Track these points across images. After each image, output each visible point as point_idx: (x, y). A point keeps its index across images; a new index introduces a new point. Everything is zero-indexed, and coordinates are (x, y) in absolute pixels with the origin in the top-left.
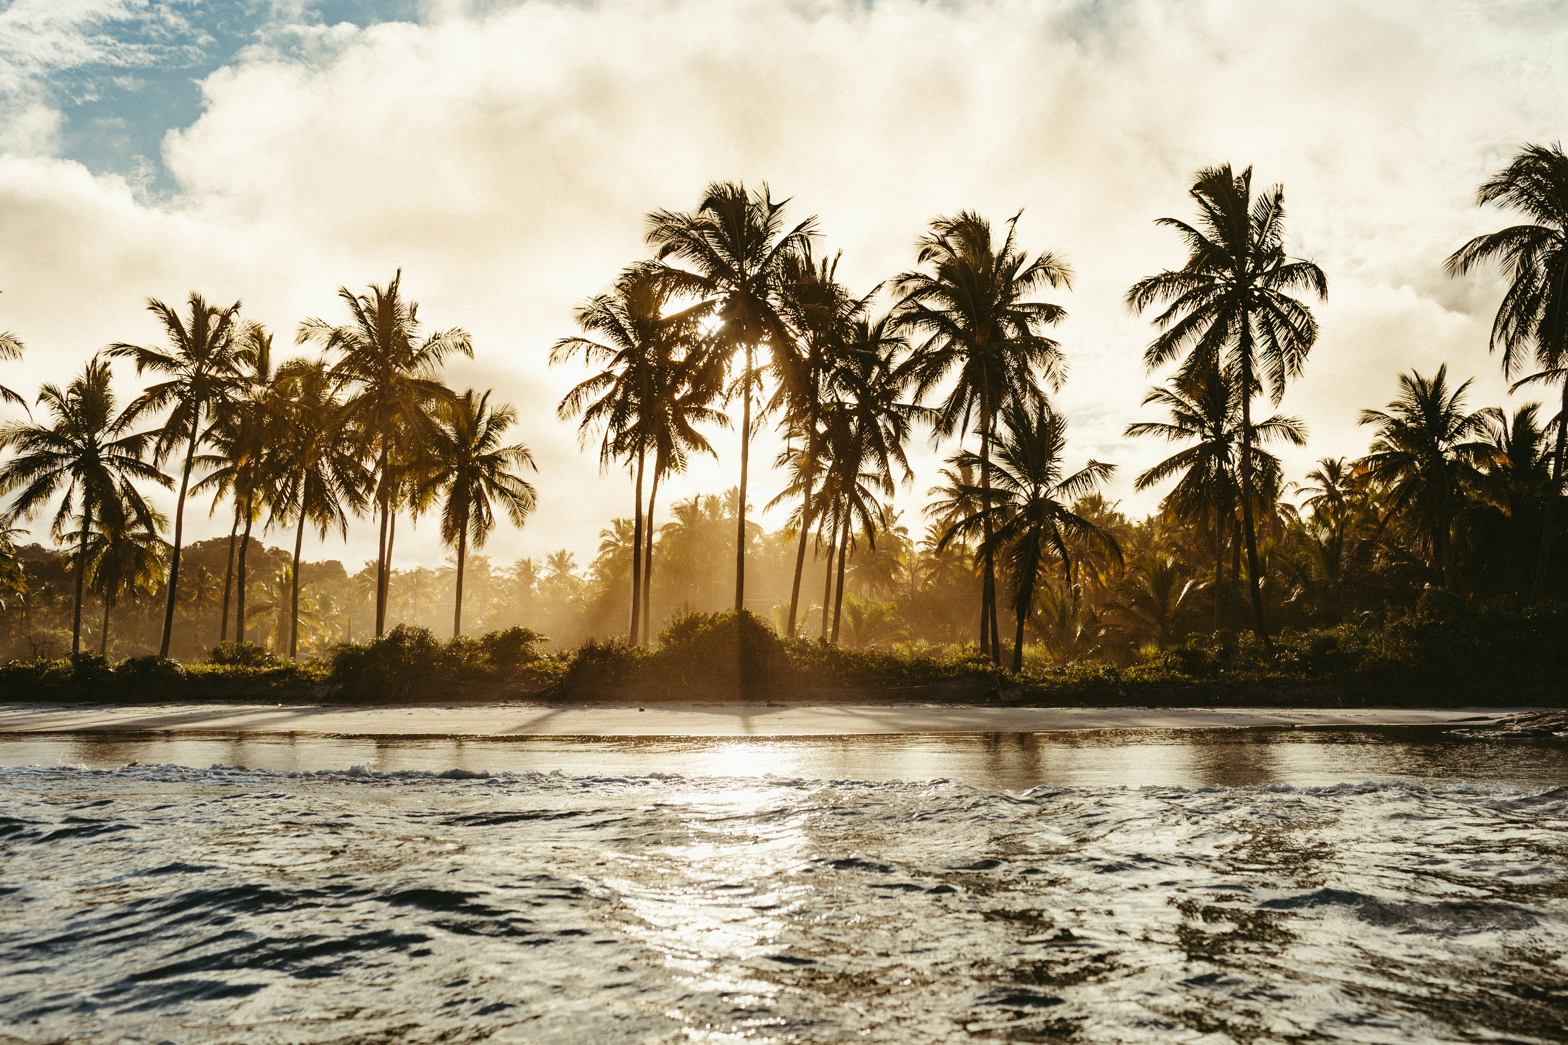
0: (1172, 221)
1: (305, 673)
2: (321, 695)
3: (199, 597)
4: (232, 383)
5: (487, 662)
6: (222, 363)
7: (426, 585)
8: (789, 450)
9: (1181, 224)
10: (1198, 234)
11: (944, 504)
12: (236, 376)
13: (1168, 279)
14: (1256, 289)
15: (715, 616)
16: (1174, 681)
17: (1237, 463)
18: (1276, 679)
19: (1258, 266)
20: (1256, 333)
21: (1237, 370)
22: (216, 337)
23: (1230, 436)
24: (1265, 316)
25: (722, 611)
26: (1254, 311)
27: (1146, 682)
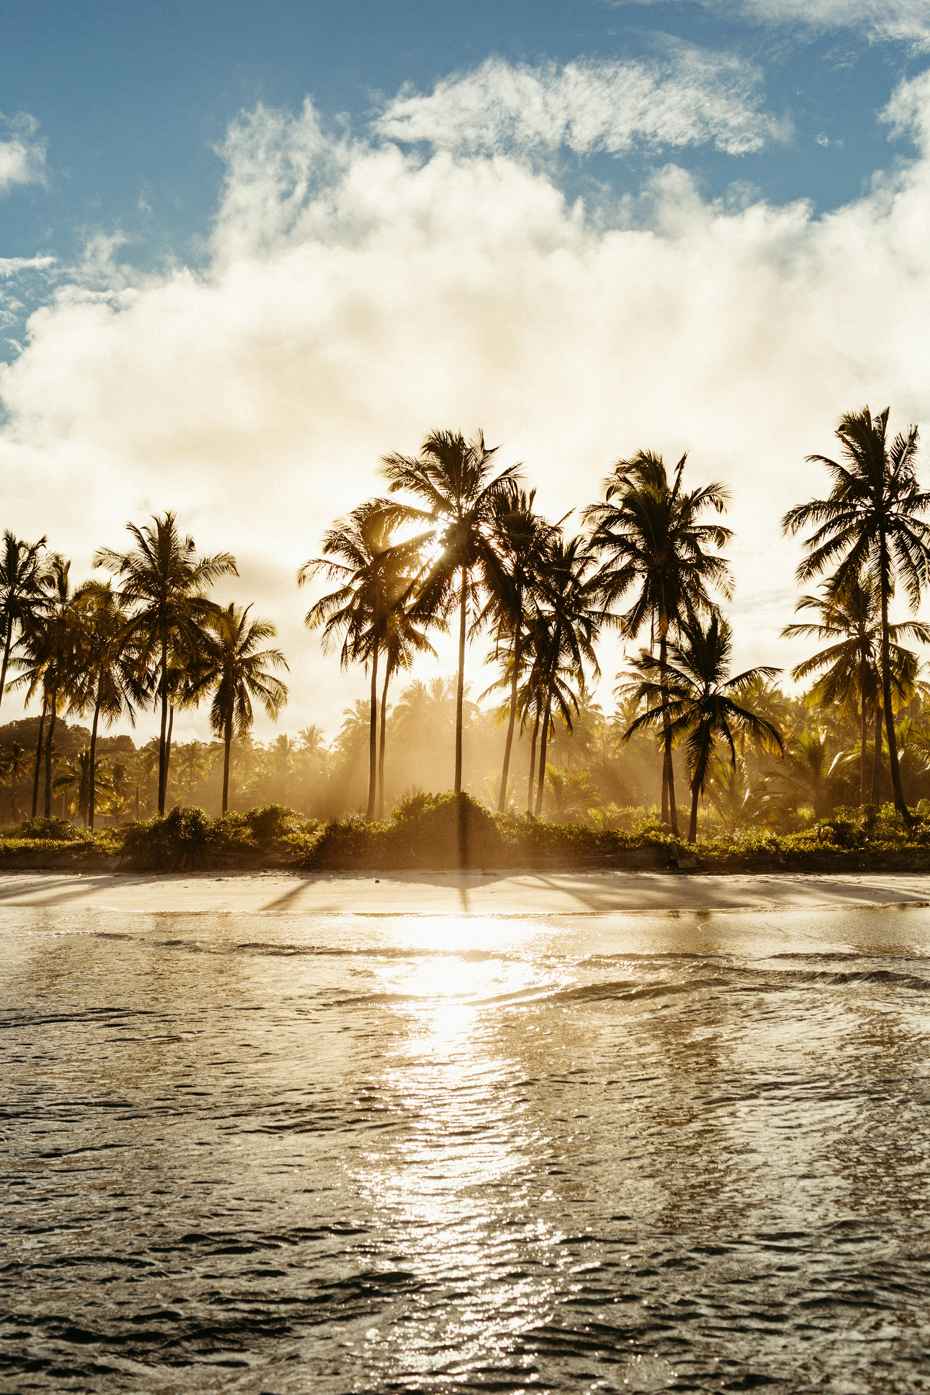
0: (820, 458)
1: (100, 846)
2: (113, 865)
3: (15, 768)
4: (39, 603)
5: (248, 837)
6: (31, 586)
7: (199, 757)
8: (498, 649)
9: (827, 460)
10: (842, 469)
11: (630, 687)
12: (41, 597)
13: (817, 507)
14: (892, 514)
15: (437, 796)
16: (827, 851)
17: (878, 656)
18: (914, 848)
19: (894, 494)
20: (893, 552)
21: (876, 582)
22: (25, 565)
23: (871, 634)
24: (901, 538)
25: (444, 792)
26: (890, 533)
27: (802, 852)
